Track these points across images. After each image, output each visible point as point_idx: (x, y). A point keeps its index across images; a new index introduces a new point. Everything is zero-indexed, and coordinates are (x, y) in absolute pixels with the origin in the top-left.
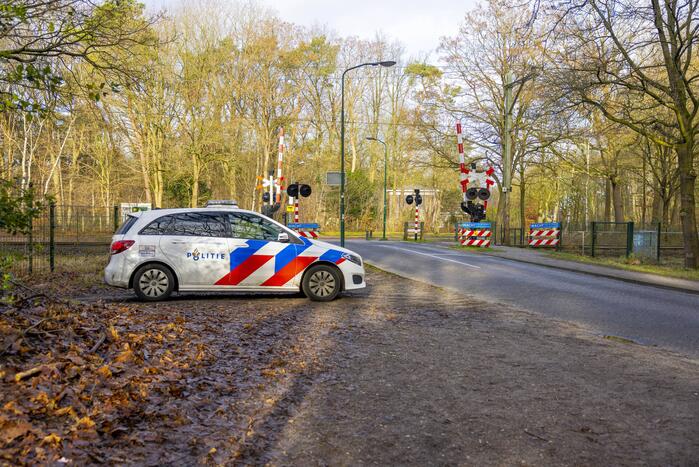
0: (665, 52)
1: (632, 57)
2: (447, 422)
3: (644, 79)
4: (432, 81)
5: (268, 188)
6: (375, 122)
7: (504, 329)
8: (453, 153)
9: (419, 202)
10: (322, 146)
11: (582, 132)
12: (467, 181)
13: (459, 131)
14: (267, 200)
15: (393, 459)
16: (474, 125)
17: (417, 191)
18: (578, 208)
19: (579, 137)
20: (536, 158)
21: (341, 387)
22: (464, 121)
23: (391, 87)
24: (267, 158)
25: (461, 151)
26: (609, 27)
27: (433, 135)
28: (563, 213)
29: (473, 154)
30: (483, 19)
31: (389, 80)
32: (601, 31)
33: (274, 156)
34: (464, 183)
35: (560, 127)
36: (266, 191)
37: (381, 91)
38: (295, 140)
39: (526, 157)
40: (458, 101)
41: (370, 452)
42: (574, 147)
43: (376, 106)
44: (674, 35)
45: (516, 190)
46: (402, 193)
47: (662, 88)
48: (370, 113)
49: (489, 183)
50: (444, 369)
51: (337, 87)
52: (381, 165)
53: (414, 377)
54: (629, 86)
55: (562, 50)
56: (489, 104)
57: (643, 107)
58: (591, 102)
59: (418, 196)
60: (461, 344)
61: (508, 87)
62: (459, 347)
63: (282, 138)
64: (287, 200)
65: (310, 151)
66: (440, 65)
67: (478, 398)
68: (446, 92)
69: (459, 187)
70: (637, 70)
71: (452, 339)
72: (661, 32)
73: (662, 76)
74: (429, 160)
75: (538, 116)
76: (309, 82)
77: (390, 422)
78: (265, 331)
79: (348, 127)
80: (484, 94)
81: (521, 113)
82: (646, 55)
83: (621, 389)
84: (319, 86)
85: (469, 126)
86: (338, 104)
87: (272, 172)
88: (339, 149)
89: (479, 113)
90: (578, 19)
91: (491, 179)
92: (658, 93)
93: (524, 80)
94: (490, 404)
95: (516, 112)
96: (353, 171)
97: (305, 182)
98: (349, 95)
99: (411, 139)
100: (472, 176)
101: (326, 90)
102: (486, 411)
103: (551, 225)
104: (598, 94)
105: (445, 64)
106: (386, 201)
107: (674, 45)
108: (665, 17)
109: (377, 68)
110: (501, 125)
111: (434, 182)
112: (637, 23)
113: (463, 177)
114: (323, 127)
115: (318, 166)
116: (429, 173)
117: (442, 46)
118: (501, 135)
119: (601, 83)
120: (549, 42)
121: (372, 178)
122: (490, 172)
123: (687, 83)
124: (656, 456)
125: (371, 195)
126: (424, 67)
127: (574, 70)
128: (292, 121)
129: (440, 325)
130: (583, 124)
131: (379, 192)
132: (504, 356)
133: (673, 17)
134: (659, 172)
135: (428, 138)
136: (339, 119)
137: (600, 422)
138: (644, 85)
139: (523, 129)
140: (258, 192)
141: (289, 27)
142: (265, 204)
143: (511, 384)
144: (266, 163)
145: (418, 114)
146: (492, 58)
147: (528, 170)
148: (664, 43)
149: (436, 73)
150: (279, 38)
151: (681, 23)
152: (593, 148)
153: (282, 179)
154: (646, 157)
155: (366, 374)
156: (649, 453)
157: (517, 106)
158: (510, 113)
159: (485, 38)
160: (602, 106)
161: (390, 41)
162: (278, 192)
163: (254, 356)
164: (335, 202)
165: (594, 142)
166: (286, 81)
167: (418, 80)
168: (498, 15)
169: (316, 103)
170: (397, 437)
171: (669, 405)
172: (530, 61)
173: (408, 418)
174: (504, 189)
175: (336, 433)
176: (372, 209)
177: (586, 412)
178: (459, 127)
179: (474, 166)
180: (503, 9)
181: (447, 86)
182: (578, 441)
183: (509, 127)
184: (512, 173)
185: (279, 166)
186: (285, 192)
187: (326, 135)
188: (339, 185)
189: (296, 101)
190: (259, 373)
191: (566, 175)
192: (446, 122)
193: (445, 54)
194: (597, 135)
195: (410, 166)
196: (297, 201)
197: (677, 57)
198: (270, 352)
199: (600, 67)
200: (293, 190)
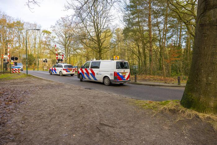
0: (96, 34)
1: (91, 34)
2: (54, 109)
3: (93, 39)
4: (49, 34)
5: (5, 58)
6: (35, 43)
7: (66, 88)
8: (54, 51)
9: (46, 62)
10: (21, 48)
11: (82, 48)
12: (58, 57)
13: (56, 46)
14: (5, 61)
15: (41, 119)
16: (59, 45)
17: (46, 59)
18: (81, 63)
19: (81, 49)
20: (73, 53)
21: (28, 104)
22: (57, 44)
23: (39, 35)
24: (4, 50)
25: (56, 51)
26: (86, 28)
27: (50, 47)
28: (78, 64)
29: (59, 51)
30: (60, 22)
31: (38, 33)
32: (85, 28)
33: (6, 50)
34: (57, 58)
35: (77, 47)
36: (4, 59)
37: (36, 36)
38: (13, 46)
39: (70, 53)
40: (56, 40)
41: (36, 118)
42: (80, 51)
43: (35, 39)
44: (98, 31)
45: (69, 60)
46: (42, 60)
47: (96, 41)
48: (34, 41)
49: (63, 58)
50: (53, 98)
51: (24, 34)
52: (37, 53)
53: (46, 100)
54: (90, 40)
55: (77, 31)
56: (63, 41)
57: (93, 44)
58: (83, 42)
59: (46, 60)
60: (57, 92)
61: (66, 38)
62: (56, 93)
63: (9, 45)
64: (11, 61)
65: (17, 49)
66: (51, 31)
67: (60, 103)
68: (52, 37)
69: (56, 59)
70: (92, 37)
71: (54, 92)
72: (95, 30)
73: (96, 38)
74: (49, 52)
75: (73, 44)
76: (16, 32)
77: (40, 111)
78: (6, 93)
79: (28, 44)
80: (61, 39)
81: (69, 43)
82: (93, 34)
83: (88, 98)
84: (19, 33)
85: (58, 46)
86: (25, 38)
87: (6, 54)
88: (25, 49)
89: (60, 43)
90: (80, 25)
91: (63, 57)
92: (95, 42)
93: (70, 37)
94: (63, 104)
95: (68, 43)
96: (29, 54)
97: (16, 57)
98: (28, 36)
99: (44, 47)
100: (59, 56)
101: (21, 34)
102: (62, 105)
103: (76, 67)
104: (85, 41)
105: (52, 31)
106: (38, 62)
107: (98, 32)
108: (96, 27)
109: (35, 30)
110: (65, 45)
111: (50, 57)
112: (91, 28)
113: (57, 56)
114: (21, 43)
115: (20, 53)
116: (49, 55)
117: (51, 27)
118: (65, 48)
119: (85, 39)
120: (75, 29)
121: (34, 56)
122: (63, 56)
123: (100, 40)
124: (94, 109)
125: (34, 60)
126: (47, 31)
127: (79, 35)
128: (12, 41)
129: (52, 89)
130: (82, 46)
131: (36, 59)
132: (66, 94)
133: (98, 27)
134: (96, 57)
135: (48, 47)
136: (25, 42)
137: (85, 105)
138: (92, 40)
139: (70, 47)
140: (2, 59)
141: (10, 17)
142: (4, 62)
143: (67, 99)
144: (4, 52)
145: (45, 42)
146: (63, 31)
147: (71, 55)
148: (96, 32)
149: (50, 33)
150: (7, 20)
151: (99, 28)
152: (84, 51)
153: (9, 56)
154: (94, 54)
155: (34, 101)
156: (93, 109)
157: (68, 42)
158: (67, 43)
159: (61, 26)
160: (85, 43)
161: (38, 24)
162: (8, 59)
163: (3, 100)
164: (25, 62)
165: (84, 50)
166: (10, 31)
167: (46, 34)
168: (64, 22)
169: (19, 37)
170: (42, 114)
171: (97, 100)
172: (71, 33)
173: (45, 109)
174: (66, 59)
175: (26, 115)
176: (35, 63)
177: (82, 103)
178: (55, 45)
179: (59, 54)
180: (65, 21)
181: (53, 36)
182: (80, 109)
183: (67, 46)
184: (68, 56)
185: (8, 52)
186: (10, 59)
187: (22, 46)
188: (26, 57)
189: (13, 36)
190: (4, 104)
191: (79, 57)
192: (52, 44)
193: (52, 29)
194: (84, 49)
195: (44, 53)
196: (14, 61)
197: (98, 35)
198: (7, 98)
199: (85, 35)
200: (13, 59)
